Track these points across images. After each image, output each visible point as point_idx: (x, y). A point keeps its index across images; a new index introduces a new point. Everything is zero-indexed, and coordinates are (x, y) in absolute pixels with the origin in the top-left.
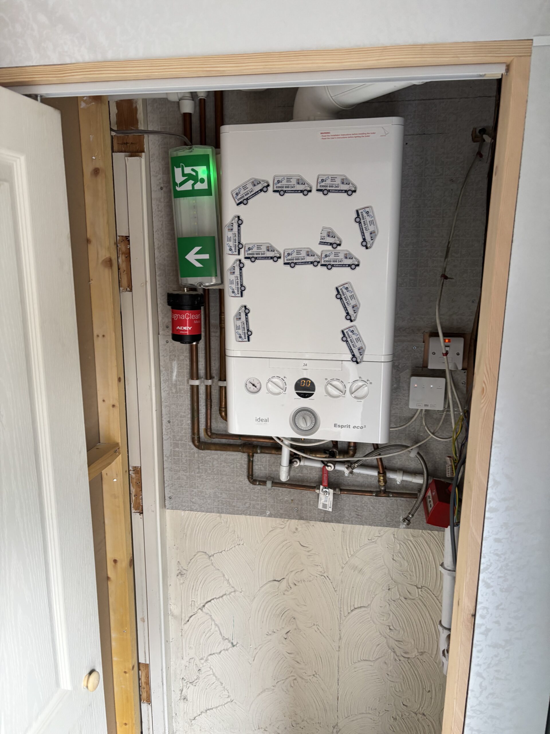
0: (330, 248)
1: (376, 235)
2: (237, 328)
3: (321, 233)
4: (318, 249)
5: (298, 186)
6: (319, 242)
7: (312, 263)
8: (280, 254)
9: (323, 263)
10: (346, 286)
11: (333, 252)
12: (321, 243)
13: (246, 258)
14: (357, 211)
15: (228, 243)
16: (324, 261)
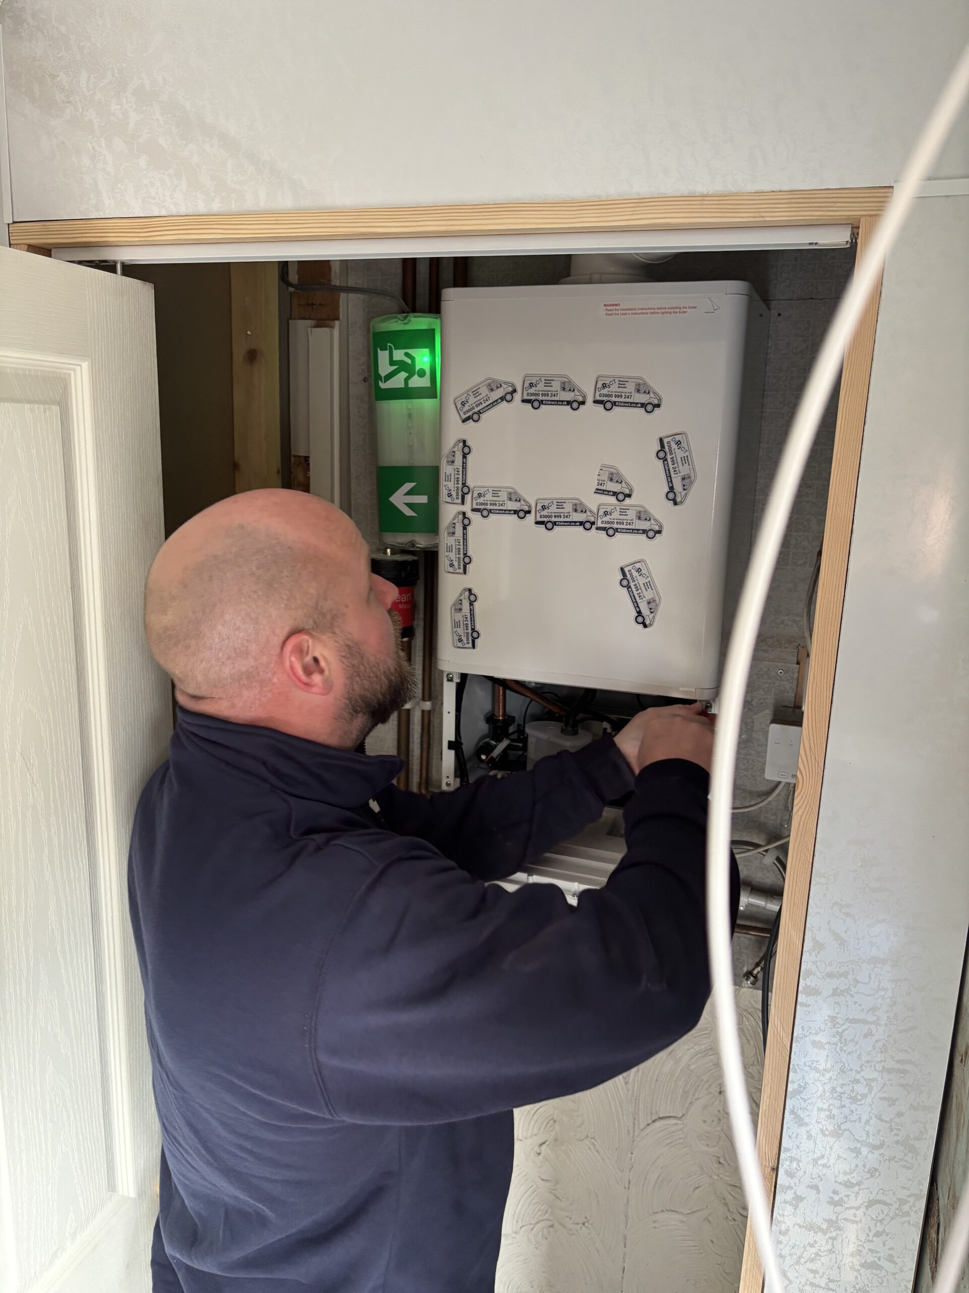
0: (613, 500)
1: (692, 483)
2: (456, 625)
3: (599, 475)
4: (593, 502)
5: (563, 393)
6: (594, 490)
7: (582, 523)
8: (530, 507)
9: (600, 525)
10: (638, 566)
11: (618, 508)
12: (599, 491)
13: (474, 510)
14: (661, 440)
15: (445, 483)
16: (602, 522)
